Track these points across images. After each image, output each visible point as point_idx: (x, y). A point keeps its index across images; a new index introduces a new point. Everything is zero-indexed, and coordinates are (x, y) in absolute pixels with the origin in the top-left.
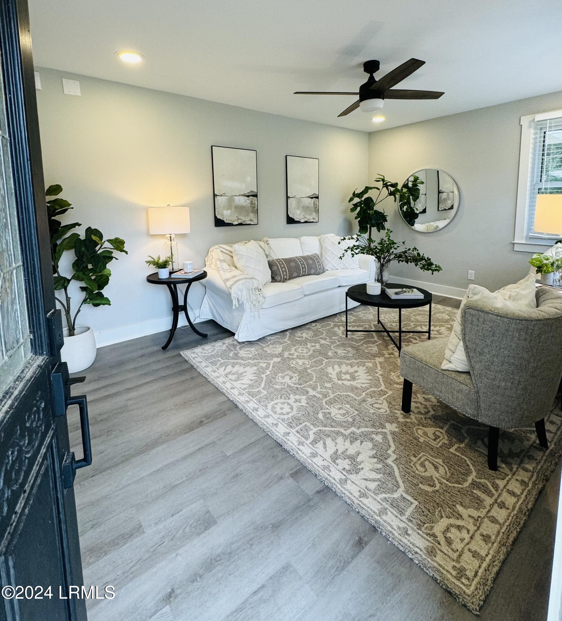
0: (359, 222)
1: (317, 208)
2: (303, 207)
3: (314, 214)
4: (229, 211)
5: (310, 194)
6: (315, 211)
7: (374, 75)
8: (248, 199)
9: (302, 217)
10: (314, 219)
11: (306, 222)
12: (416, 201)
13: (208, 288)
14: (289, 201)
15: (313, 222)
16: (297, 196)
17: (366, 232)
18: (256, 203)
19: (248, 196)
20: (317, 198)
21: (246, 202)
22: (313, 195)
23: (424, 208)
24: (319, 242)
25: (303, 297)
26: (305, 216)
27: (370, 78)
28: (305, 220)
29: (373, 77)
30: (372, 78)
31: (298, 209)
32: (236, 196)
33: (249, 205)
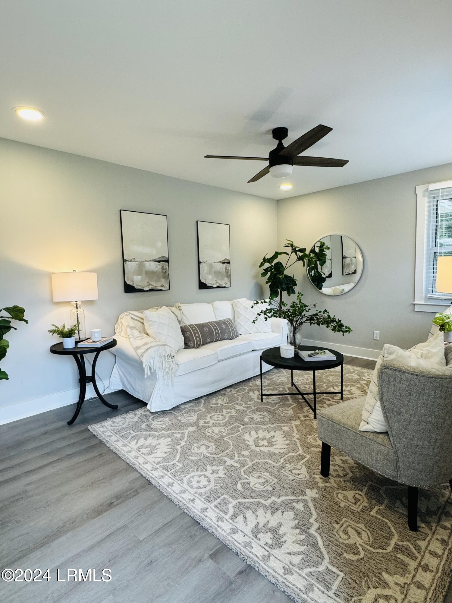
0: (270, 286)
1: (229, 273)
2: (214, 273)
3: (226, 279)
4: (139, 277)
5: (222, 259)
6: (227, 276)
7: (283, 141)
8: (159, 265)
9: (214, 282)
10: (226, 284)
11: (218, 287)
12: (323, 266)
13: (118, 357)
14: (201, 266)
15: (225, 287)
16: (208, 262)
17: (277, 296)
18: (168, 268)
19: (159, 261)
20: (229, 263)
21: (157, 267)
22: (224, 260)
23: (330, 272)
24: (231, 306)
25: (217, 363)
26: (217, 281)
27: (278, 144)
28: (218, 285)
29: (282, 144)
30: (280, 145)
31: (210, 274)
32: (146, 261)
33: (161, 270)
